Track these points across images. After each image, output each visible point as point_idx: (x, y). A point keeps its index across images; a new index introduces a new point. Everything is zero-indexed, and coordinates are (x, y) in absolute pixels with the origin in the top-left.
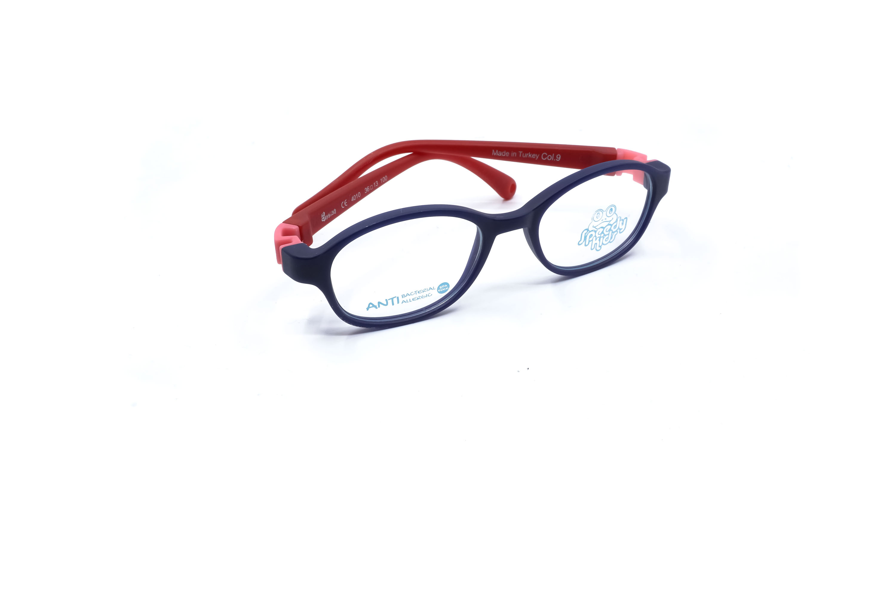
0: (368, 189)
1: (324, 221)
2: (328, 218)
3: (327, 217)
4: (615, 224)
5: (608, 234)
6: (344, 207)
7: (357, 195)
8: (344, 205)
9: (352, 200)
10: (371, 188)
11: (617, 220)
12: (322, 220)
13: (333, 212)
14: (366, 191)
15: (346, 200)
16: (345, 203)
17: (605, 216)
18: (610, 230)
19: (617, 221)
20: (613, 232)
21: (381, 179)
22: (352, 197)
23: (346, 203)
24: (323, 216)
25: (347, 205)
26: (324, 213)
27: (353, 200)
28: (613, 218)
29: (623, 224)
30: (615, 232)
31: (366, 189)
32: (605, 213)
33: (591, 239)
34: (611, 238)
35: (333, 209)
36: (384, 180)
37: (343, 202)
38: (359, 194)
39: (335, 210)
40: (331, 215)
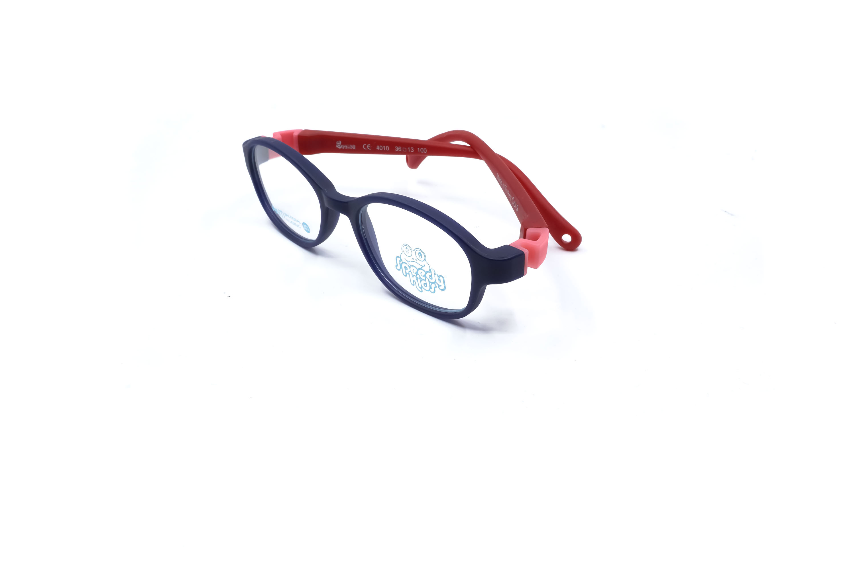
0: (400, 150)
1: (340, 148)
2: (345, 148)
4: (430, 274)
5: (425, 280)
6: (366, 149)
7: (384, 147)
8: (366, 147)
9: (377, 148)
10: (404, 150)
11: (430, 270)
12: (337, 147)
14: (397, 150)
16: (368, 147)
17: (414, 256)
18: (425, 276)
19: (431, 272)
20: (429, 282)
21: (419, 149)
22: (378, 146)
23: (370, 147)
24: (338, 143)
25: (370, 149)
26: (340, 142)
27: (379, 149)
28: (425, 266)
29: (439, 280)
30: (432, 283)
31: (397, 148)
32: (414, 253)
33: (407, 272)
34: (431, 288)
35: (352, 144)
36: (422, 151)
37: (365, 144)
38: (388, 148)
39: (354, 146)
40: (349, 148)
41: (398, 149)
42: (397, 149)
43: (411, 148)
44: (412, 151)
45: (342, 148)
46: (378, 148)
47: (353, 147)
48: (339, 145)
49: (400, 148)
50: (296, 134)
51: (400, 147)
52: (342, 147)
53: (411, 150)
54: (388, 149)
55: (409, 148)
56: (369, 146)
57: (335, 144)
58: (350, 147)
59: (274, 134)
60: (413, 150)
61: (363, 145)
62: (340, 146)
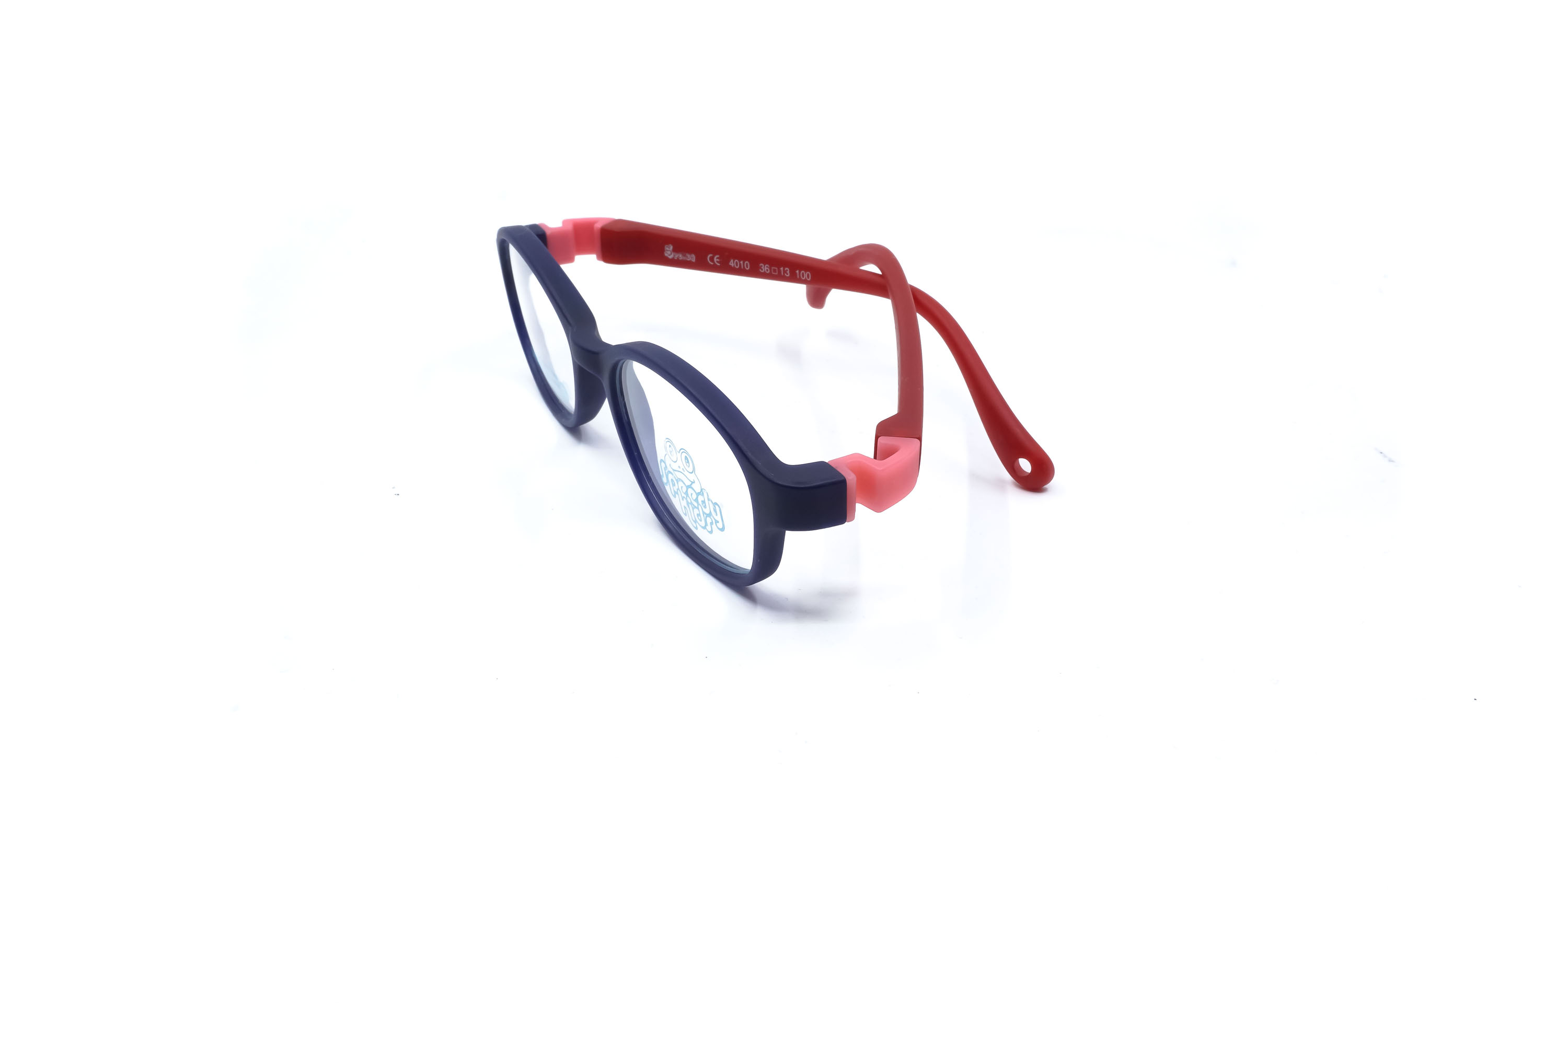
0: (767, 270)
1: (670, 257)
2: (678, 259)
3: (677, 256)
4: (702, 498)
6: (712, 263)
7: (742, 262)
8: (712, 259)
9: (730, 264)
10: (775, 271)
11: (702, 490)
12: (666, 255)
13: (688, 255)
14: (762, 270)
15: (718, 256)
16: (715, 260)
17: (679, 462)
19: (703, 495)
20: (704, 513)
21: (798, 272)
22: (732, 261)
23: (719, 260)
24: (667, 249)
25: (718, 264)
26: (671, 247)
27: (732, 265)
29: (715, 510)
31: (762, 266)
32: (679, 455)
35: (690, 252)
36: (803, 276)
37: (711, 255)
38: (747, 265)
39: (693, 256)
40: (684, 258)
41: (765, 268)
42: (763, 268)
43: (786, 269)
44: (787, 274)
45: (673, 259)
46: (732, 263)
47: (692, 258)
48: (669, 251)
49: (767, 267)
50: (598, 226)
51: (767, 265)
52: (674, 256)
53: (785, 272)
54: (747, 267)
55: (782, 269)
56: (717, 258)
57: (663, 251)
58: (687, 257)
59: (565, 222)
60: (788, 272)
61: (707, 256)
62: (671, 254)
